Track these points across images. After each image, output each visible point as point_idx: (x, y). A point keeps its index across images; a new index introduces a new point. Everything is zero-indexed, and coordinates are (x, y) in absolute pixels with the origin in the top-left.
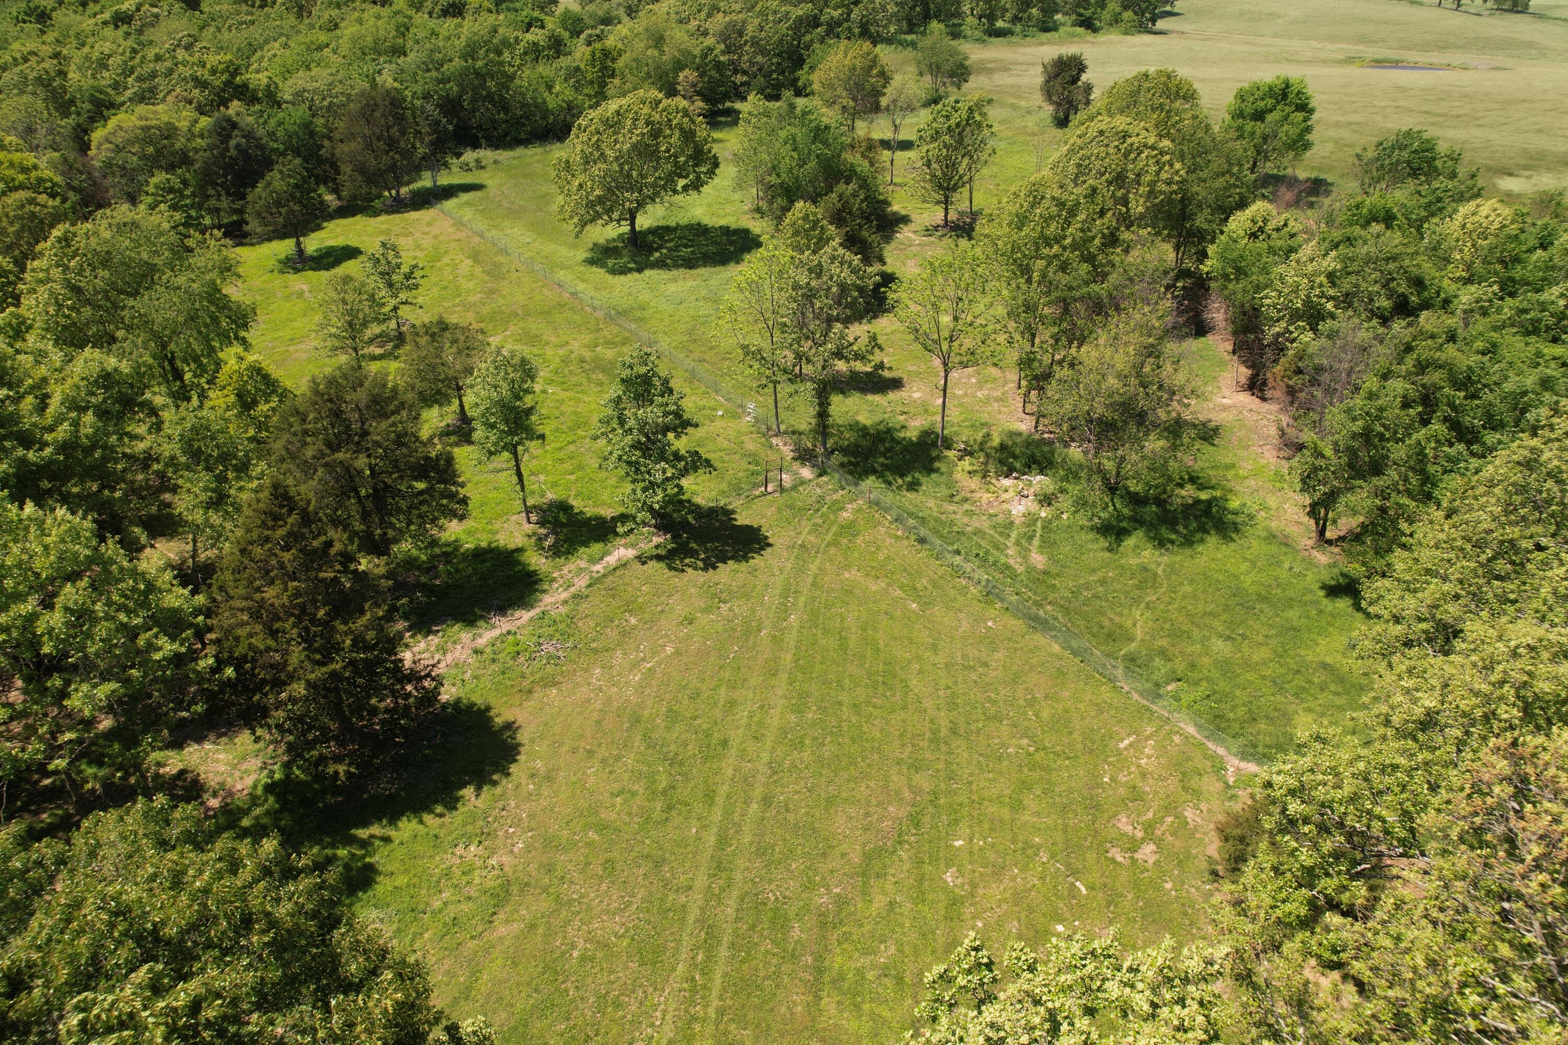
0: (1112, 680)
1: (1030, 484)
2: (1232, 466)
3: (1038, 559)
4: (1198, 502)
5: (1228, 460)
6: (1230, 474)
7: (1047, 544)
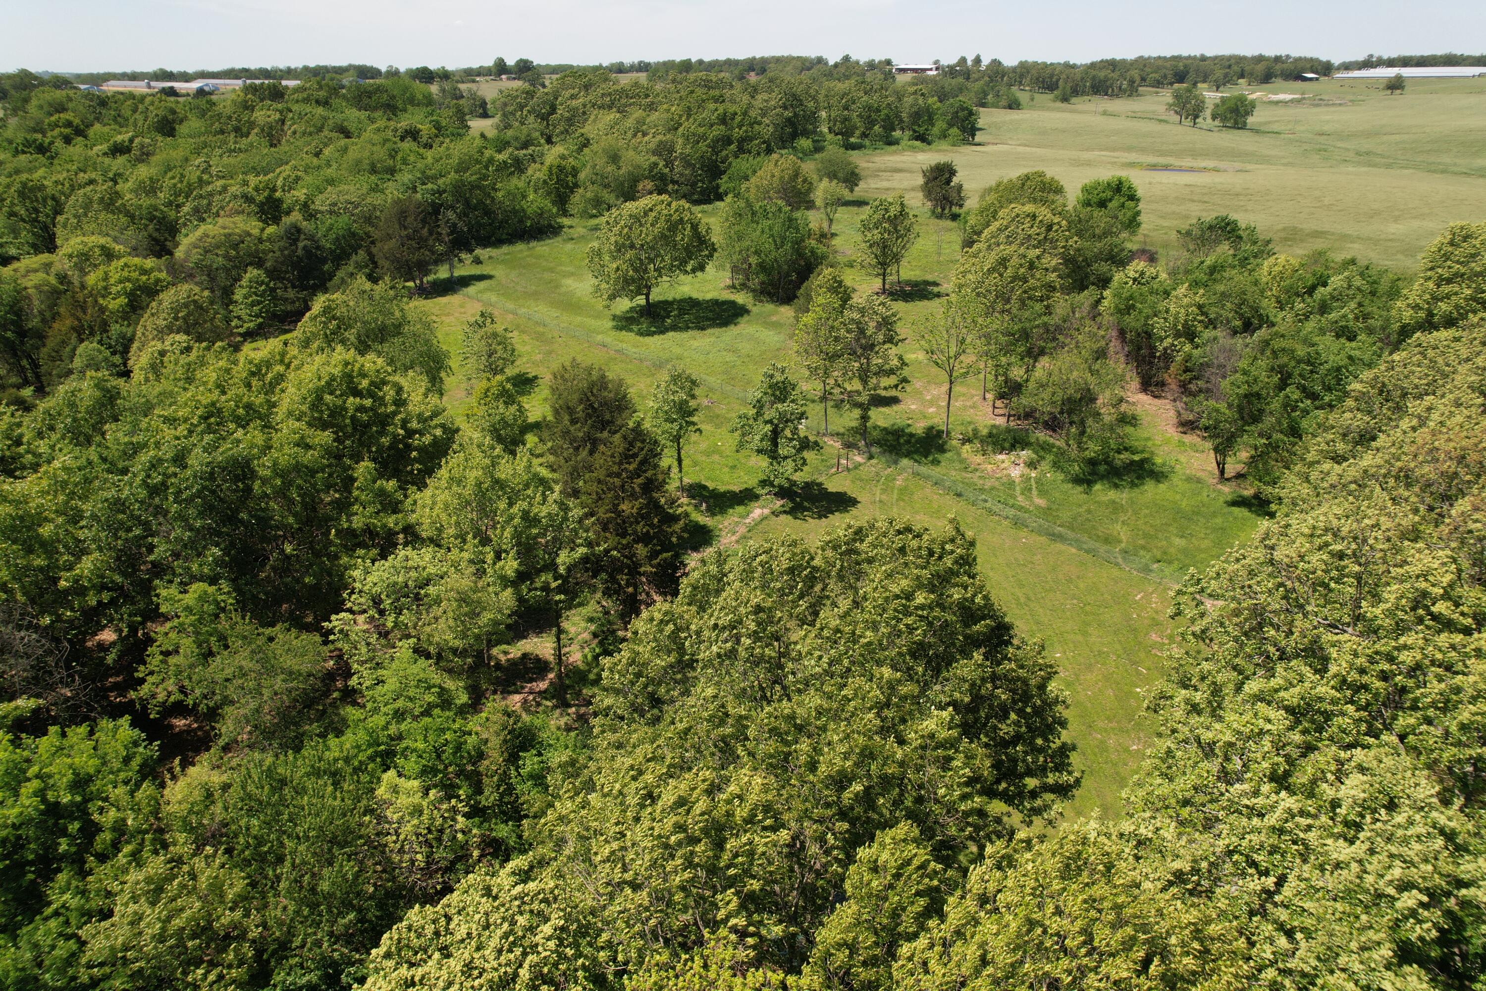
0: (1117, 564)
1: (1018, 456)
2: (1148, 439)
3: (1041, 502)
4: (1132, 462)
5: (1146, 435)
6: (1149, 444)
7: (1042, 493)
